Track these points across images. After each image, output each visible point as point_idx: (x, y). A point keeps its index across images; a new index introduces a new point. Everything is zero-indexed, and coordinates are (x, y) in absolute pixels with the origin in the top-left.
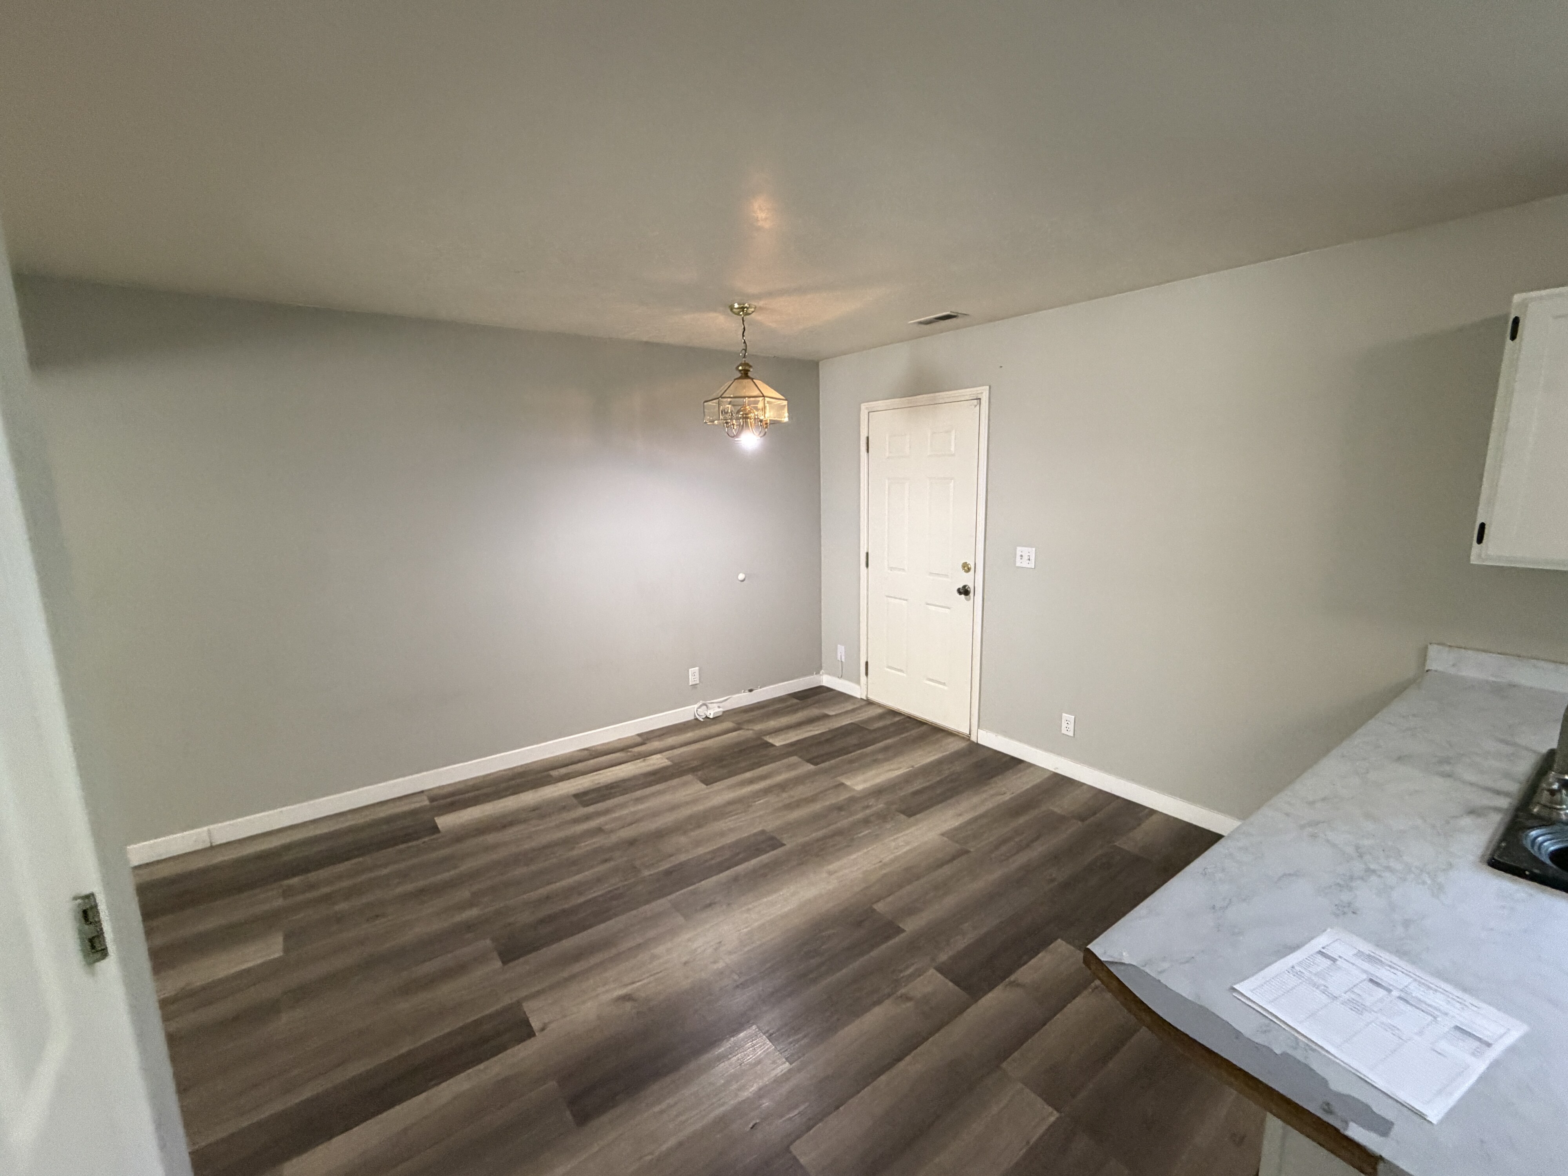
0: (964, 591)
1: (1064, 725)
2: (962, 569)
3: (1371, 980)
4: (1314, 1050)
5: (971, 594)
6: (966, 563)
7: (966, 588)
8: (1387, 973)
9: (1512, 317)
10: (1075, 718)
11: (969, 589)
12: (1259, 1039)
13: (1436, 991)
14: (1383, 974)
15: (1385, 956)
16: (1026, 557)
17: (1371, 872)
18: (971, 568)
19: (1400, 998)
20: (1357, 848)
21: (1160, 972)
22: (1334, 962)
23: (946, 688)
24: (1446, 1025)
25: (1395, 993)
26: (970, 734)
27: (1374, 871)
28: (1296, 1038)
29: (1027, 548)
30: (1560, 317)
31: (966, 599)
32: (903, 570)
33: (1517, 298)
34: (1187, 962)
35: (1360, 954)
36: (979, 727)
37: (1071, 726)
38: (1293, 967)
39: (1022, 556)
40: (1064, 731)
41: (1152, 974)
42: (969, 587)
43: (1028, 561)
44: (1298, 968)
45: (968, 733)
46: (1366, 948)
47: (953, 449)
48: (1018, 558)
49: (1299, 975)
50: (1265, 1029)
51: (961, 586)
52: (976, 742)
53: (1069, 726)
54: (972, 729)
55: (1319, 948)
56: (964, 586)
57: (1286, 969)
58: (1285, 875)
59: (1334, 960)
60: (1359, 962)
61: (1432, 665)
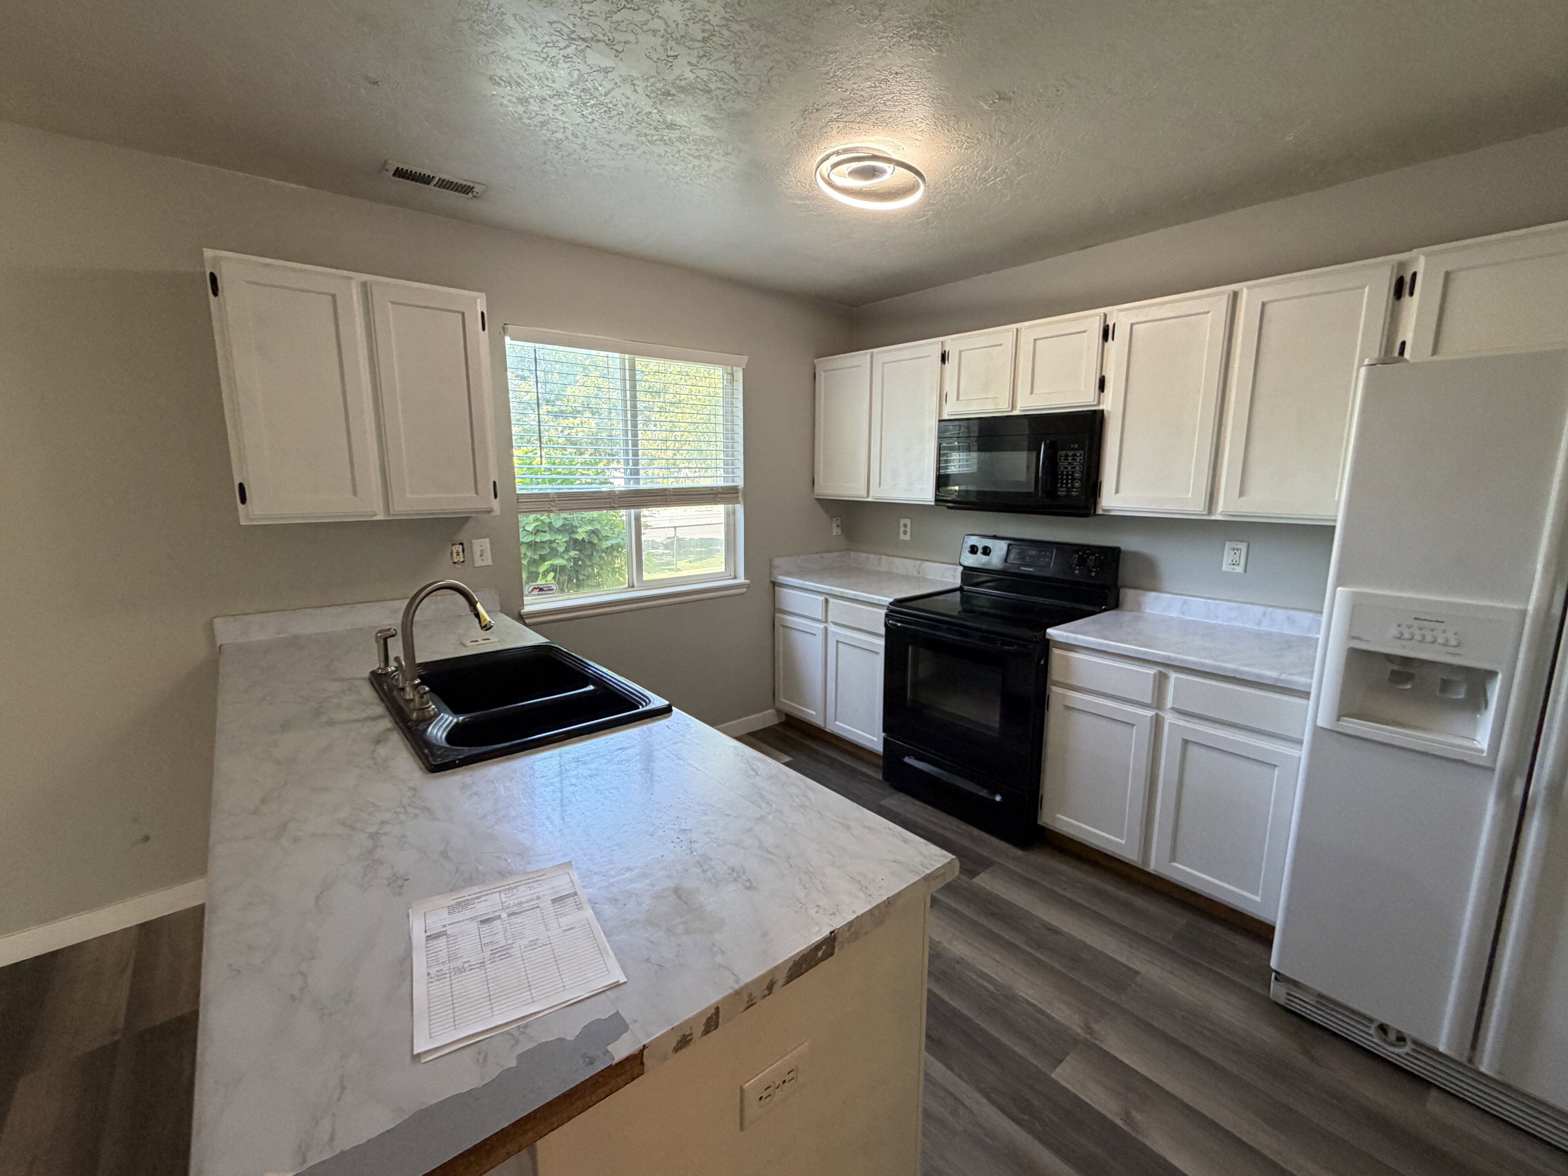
3: (482, 922)
4: (526, 1026)
8: (483, 904)
9: (207, 275)
12: (492, 1073)
13: (516, 887)
14: (482, 908)
15: (467, 893)
17: (374, 836)
19: (509, 915)
20: (343, 824)
21: (332, 1139)
22: (446, 934)
24: (546, 903)
25: (504, 915)
27: (377, 833)
28: (508, 1033)
30: (258, 284)
34: (343, 1088)
35: (451, 909)
38: (429, 974)
41: (327, 1155)
44: (433, 971)
46: (449, 900)
49: (440, 976)
50: (481, 1058)
55: (424, 935)
57: (426, 983)
58: (318, 898)
59: (444, 933)
60: (457, 917)
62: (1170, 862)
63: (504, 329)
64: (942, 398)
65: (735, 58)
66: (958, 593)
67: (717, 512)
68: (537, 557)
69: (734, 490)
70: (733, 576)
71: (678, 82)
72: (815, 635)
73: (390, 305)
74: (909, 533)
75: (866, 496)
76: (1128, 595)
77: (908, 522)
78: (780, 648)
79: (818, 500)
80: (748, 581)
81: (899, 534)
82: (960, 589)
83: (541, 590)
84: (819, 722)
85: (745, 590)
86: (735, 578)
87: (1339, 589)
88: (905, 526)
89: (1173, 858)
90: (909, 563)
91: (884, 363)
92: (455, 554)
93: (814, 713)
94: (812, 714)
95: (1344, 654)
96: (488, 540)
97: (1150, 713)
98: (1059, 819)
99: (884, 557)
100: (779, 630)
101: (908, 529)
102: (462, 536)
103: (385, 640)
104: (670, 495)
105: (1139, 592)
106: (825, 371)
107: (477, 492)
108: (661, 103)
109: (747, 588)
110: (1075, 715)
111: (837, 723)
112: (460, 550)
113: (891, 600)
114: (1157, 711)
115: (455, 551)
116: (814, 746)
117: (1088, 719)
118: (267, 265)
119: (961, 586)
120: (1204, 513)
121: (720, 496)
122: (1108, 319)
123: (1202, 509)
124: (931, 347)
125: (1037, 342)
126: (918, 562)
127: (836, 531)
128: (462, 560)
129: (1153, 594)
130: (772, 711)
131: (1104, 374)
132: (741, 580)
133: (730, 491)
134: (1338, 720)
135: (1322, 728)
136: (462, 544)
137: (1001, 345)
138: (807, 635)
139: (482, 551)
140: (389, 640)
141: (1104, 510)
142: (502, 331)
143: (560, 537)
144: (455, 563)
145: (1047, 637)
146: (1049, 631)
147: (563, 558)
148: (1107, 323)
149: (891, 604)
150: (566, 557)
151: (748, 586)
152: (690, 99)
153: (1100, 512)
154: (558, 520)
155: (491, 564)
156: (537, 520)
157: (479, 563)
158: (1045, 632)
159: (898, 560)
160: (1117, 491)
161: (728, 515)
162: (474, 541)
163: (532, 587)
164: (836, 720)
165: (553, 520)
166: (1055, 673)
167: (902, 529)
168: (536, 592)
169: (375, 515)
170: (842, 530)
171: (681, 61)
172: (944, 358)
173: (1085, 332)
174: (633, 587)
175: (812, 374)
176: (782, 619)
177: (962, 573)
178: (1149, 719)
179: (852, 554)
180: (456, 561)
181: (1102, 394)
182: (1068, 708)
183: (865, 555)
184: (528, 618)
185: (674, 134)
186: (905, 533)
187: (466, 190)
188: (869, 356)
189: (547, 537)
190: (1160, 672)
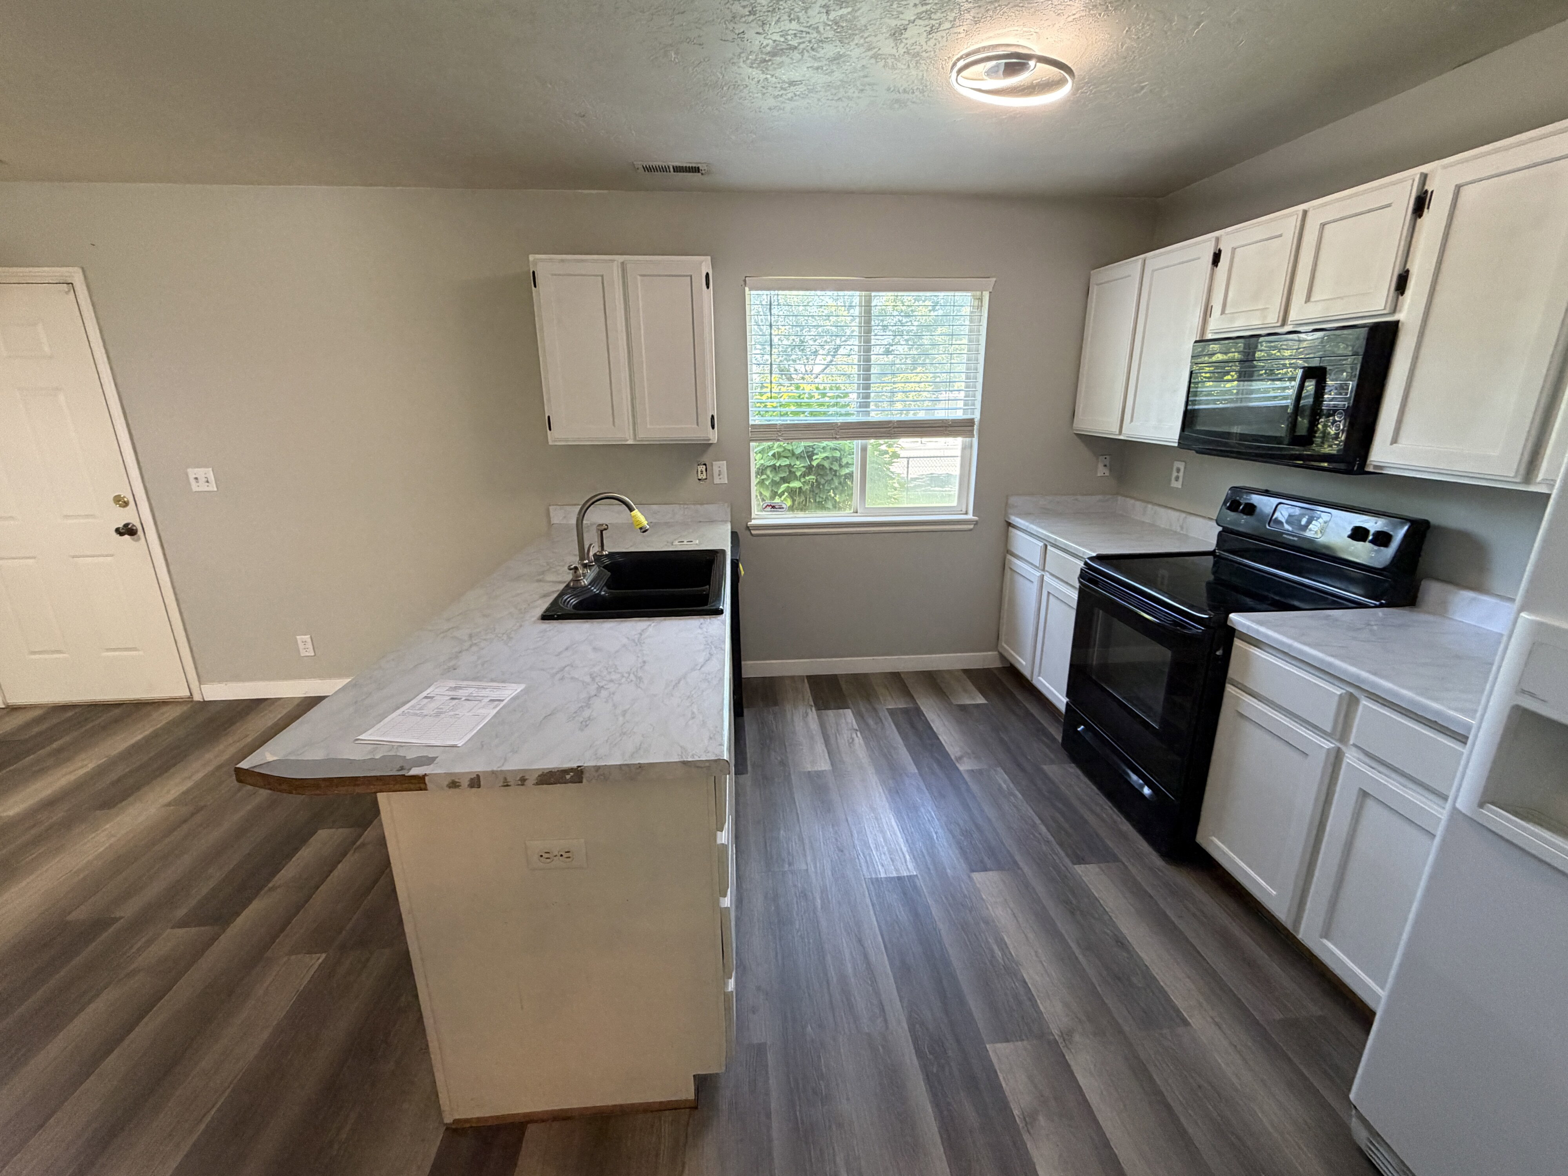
0: (128, 531)
1: (301, 646)
2: (114, 505)
3: (452, 698)
5: (140, 532)
6: (119, 496)
7: (130, 526)
8: (463, 691)
9: (531, 272)
10: (311, 637)
11: (134, 528)
12: (368, 757)
15: (465, 684)
16: (202, 480)
18: (128, 501)
23: (141, 653)
24: (486, 700)
25: (463, 699)
26: (191, 694)
28: (393, 746)
29: (203, 469)
30: (555, 275)
31: (133, 540)
32: (12, 518)
33: (531, 257)
35: (450, 688)
36: (200, 683)
37: (310, 645)
39: (196, 478)
40: (303, 653)
42: (134, 525)
43: (207, 484)
45: (189, 694)
46: (454, 684)
47: (46, 349)
48: (193, 482)
49: (406, 714)
51: (121, 525)
52: (202, 700)
53: (307, 646)
54: (192, 686)
55: (425, 695)
56: (126, 525)
60: (447, 692)
61: (554, 520)
62: (1321, 937)
63: (745, 281)
64: (1207, 312)
65: (789, 17)
66: (1211, 558)
67: (954, 444)
68: (777, 479)
69: (971, 422)
70: (964, 511)
71: (764, 50)
72: (1032, 582)
73: (639, 277)
74: (1181, 479)
75: (1117, 433)
76: (1432, 590)
77: (1181, 466)
78: (1006, 592)
79: (1077, 434)
80: (976, 518)
81: (1170, 480)
82: (1212, 553)
83: (773, 507)
84: (1026, 673)
85: (972, 527)
86: (966, 513)
87: (1523, 614)
88: (1178, 470)
89: (1326, 934)
90: (1174, 515)
91: (1153, 271)
92: (699, 473)
93: (1024, 663)
94: (1023, 664)
95: (1507, 710)
96: (725, 462)
97: (1327, 745)
98: (1212, 841)
99: (1150, 506)
100: (1008, 572)
101: (1181, 474)
102: (705, 459)
103: (602, 532)
104: (894, 428)
105: (1449, 587)
106: (1098, 285)
107: (698, 425)
108: (767, 69)
109: (975, 524)
110: (1248, 728)
111: (1040, 678)
112: (704, 470)
113: (1094, 554)
114: (1338, 744)
115: (699, 470)
116: (1020, 697)
117: (1259, 733)
118: (562, 261)
119: (1215, 550)
120: (1518, 480)
121: (950, 429)
122: (1428, 182)
123: (1512, 474)
124: (1203, 245)
125: (1326, 226)
126: (1184, 515)
127: (1102, 471)
128: (704, 477)
129: (1470, 594)
130: (996, 653)
131: (1408, 267)
132: (970, 516)
133: (959, 425)
134: (1481, 805)
135: (1460, 812)
136: (705, 464)
137: (1281, 236)
138: (1027, 582)
139: (720, 471)
140: (604, 532)
141: (1376, 467)
142: (743, 283)
143: (798, 463)
144: (699, 480)
145: (1229, 623)
146: (1232, 616)
147: (800, 481)
148: (1426, 188)
149: (1091, 559)
150: (803, 480)
151: (976, 523)
152: (787, 60)
153: (1370, 469)
154: (800, 446)
155: (726, 482)
156: (780, 446)
157: (717, 481)
158: (1226, 617)
159: (1162, 511)
160: (1395, 440)
161: (964, 449)
162: (714, 463)
163: (765, 505)
164: (1039, 675)
165: (795, 447)
166: (1233, 672)
167: (1175, 474)
168: (769, 509)
169: (627, 440)
170: (1110, 470)
171: (750, 34)
172: (1216, 259)
173: (1389, 205)
174: (857, 512)
175: (1086, 288)
176: (1010, 561)
177: (1220, 534)
178: (1325, 751)
179: (1119, 498)
180: (700, 478)
181: (1400, 297)
182: (1242, 716)
183: (1132, 501)
184: (753, 530)
185: (801, 89)
186: (1177, 479)
187: (696, 170)
188: (1140, 263)
189: (785, 462)
190: (1351, 694)
